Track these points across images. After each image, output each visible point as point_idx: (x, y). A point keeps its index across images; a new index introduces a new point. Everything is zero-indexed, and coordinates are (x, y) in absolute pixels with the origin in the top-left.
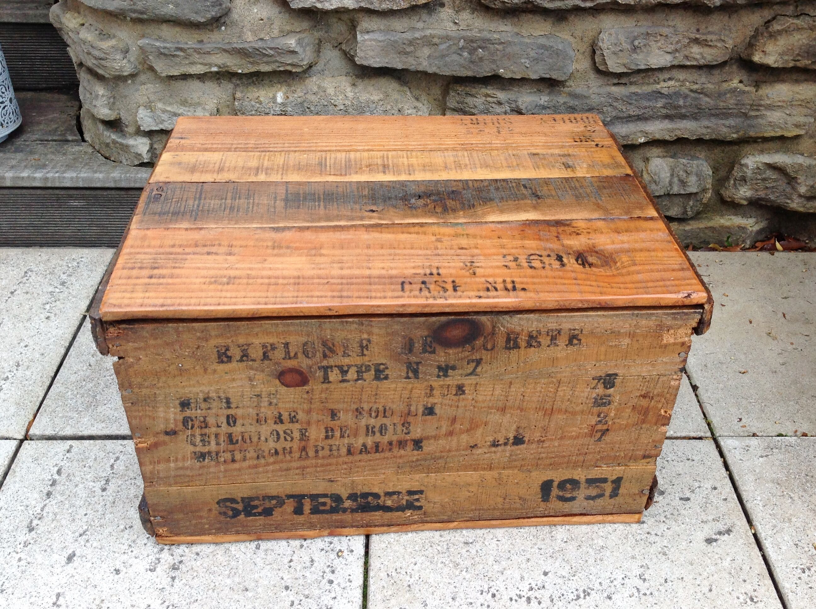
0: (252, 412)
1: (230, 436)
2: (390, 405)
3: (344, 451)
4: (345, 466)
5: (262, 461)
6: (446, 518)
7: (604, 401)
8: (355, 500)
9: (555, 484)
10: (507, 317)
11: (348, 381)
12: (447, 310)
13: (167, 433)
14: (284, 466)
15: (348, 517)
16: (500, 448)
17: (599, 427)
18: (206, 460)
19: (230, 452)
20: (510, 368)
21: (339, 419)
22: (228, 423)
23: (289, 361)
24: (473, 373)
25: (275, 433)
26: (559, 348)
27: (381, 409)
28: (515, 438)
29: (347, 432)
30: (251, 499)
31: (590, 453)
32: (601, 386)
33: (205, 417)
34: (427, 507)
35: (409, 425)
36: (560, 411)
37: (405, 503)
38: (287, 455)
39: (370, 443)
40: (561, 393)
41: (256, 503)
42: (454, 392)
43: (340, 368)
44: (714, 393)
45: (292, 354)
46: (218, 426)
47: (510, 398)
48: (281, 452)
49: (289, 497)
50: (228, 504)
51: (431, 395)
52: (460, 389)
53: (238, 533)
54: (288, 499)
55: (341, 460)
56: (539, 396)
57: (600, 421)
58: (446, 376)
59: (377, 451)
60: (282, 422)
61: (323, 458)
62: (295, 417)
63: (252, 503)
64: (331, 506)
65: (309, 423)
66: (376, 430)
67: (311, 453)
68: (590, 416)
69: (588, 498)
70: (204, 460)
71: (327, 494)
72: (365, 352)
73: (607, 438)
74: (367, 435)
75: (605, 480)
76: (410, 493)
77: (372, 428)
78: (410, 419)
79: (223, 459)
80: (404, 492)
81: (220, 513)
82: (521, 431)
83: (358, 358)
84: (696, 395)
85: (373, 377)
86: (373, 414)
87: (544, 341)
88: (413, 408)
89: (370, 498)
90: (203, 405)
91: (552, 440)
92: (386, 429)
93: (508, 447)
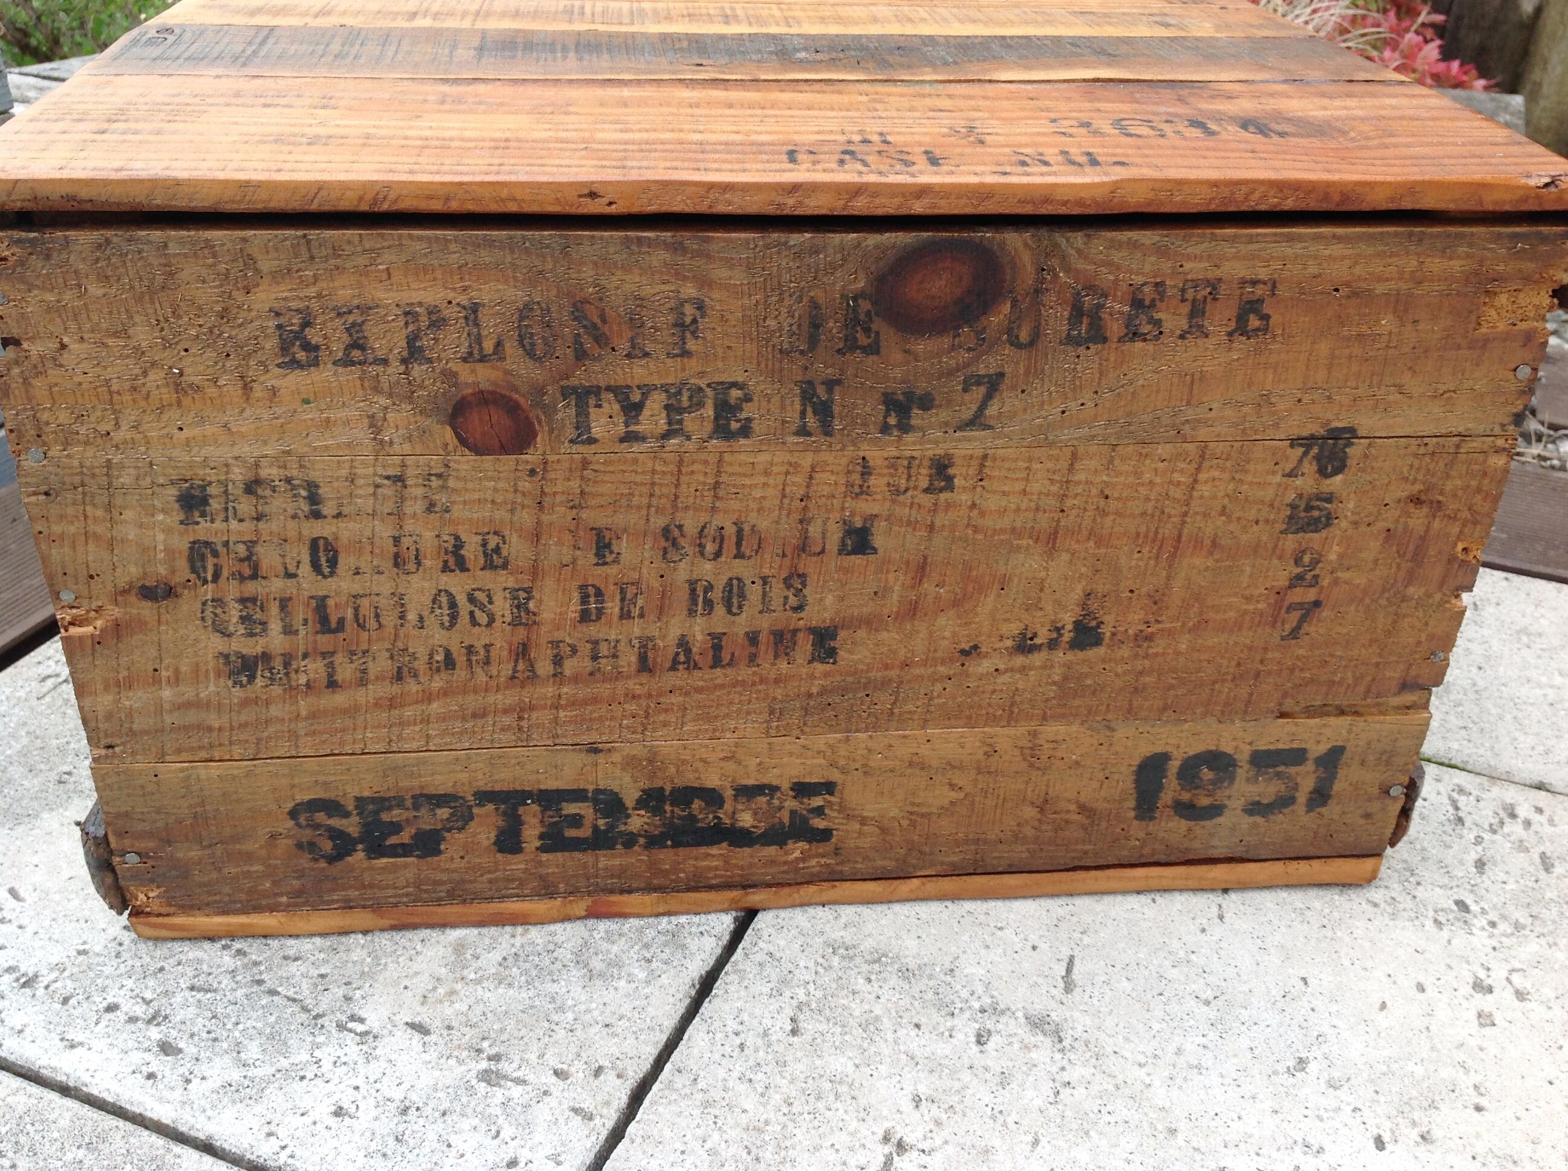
0: (384, 531)
1: (321, 605)
2: (753, 518)
3: (629, 659)
4: (631, 707)
5: (412, 687)
6: (890, 864)
7: (1316, 513)
8: (657, 811)
9: (1174, 765)
10: (1078, 238)
11: (644, 439)
12: (918, 208)
13: (148, 593)
14: (472, 702)
15: (636, 859)
16: (1038, 658)
17: (1299, 595)
18: (259, 682)
19: (324, 655)
20: (1073, 405)
21: (616, 561)
22: (316, 566)
23: (479, 367)
24: (977, 421)
25: (444, 599)
26: (1212, 341)
27: (730, 530)
28: (1079, 626)
29: (640, 602)
30: (382, 803)
31: (1269, 673)
32: (1309, 467)
33: (251, 544)
34: (846, 832)
35: (804, 585)
36: (1198, 543)
37: (786, 821)
38: (479, 671)
39: (699, 637)
40: (1204, 489)
41: (395, 815)
42: (924, 483)
43: (620, 392)
45: (488, 346)
46: (290, 576)
47: (1069, 503)
48: (460, 658)
49: (485, 797)
50: (321, 817)
51: (863, 491)
52: (941, 469)
53: (348, 906)
54: (480, 805)
55: (620, 687)
56: (1147, 499)
57: (1300, 577)
58: (905, 428)
59: (717, 663)
60: (462, 565)
61: (576, 679)
62: (497, 550)
63: (385, 817)
64: (595, 828)
65: (535, 571)
66: (716, 595)
67: (544, 667)
68: (1275, 561)
69: (1255, 808)
70: (252, 678)
71: (585, 791)
72: (691, 345)
73: (1314, 629)
74: (692, 613)
75: (1297, 756)
76: (802, 789)
77: (706, 592)
78: (809, 565)
79: (303, 680)
80: (785, 786)
81: (299, 846)
82: (1094, 606)
83: (669, 361)
85: (709, 427)
86: (710, 548)
87: (1173, 319)
88: (814, 530)
89: (697, 804)
90: (245, 506)
91: (1170, 633)
92: (742, 596)
93: (1060, 656)
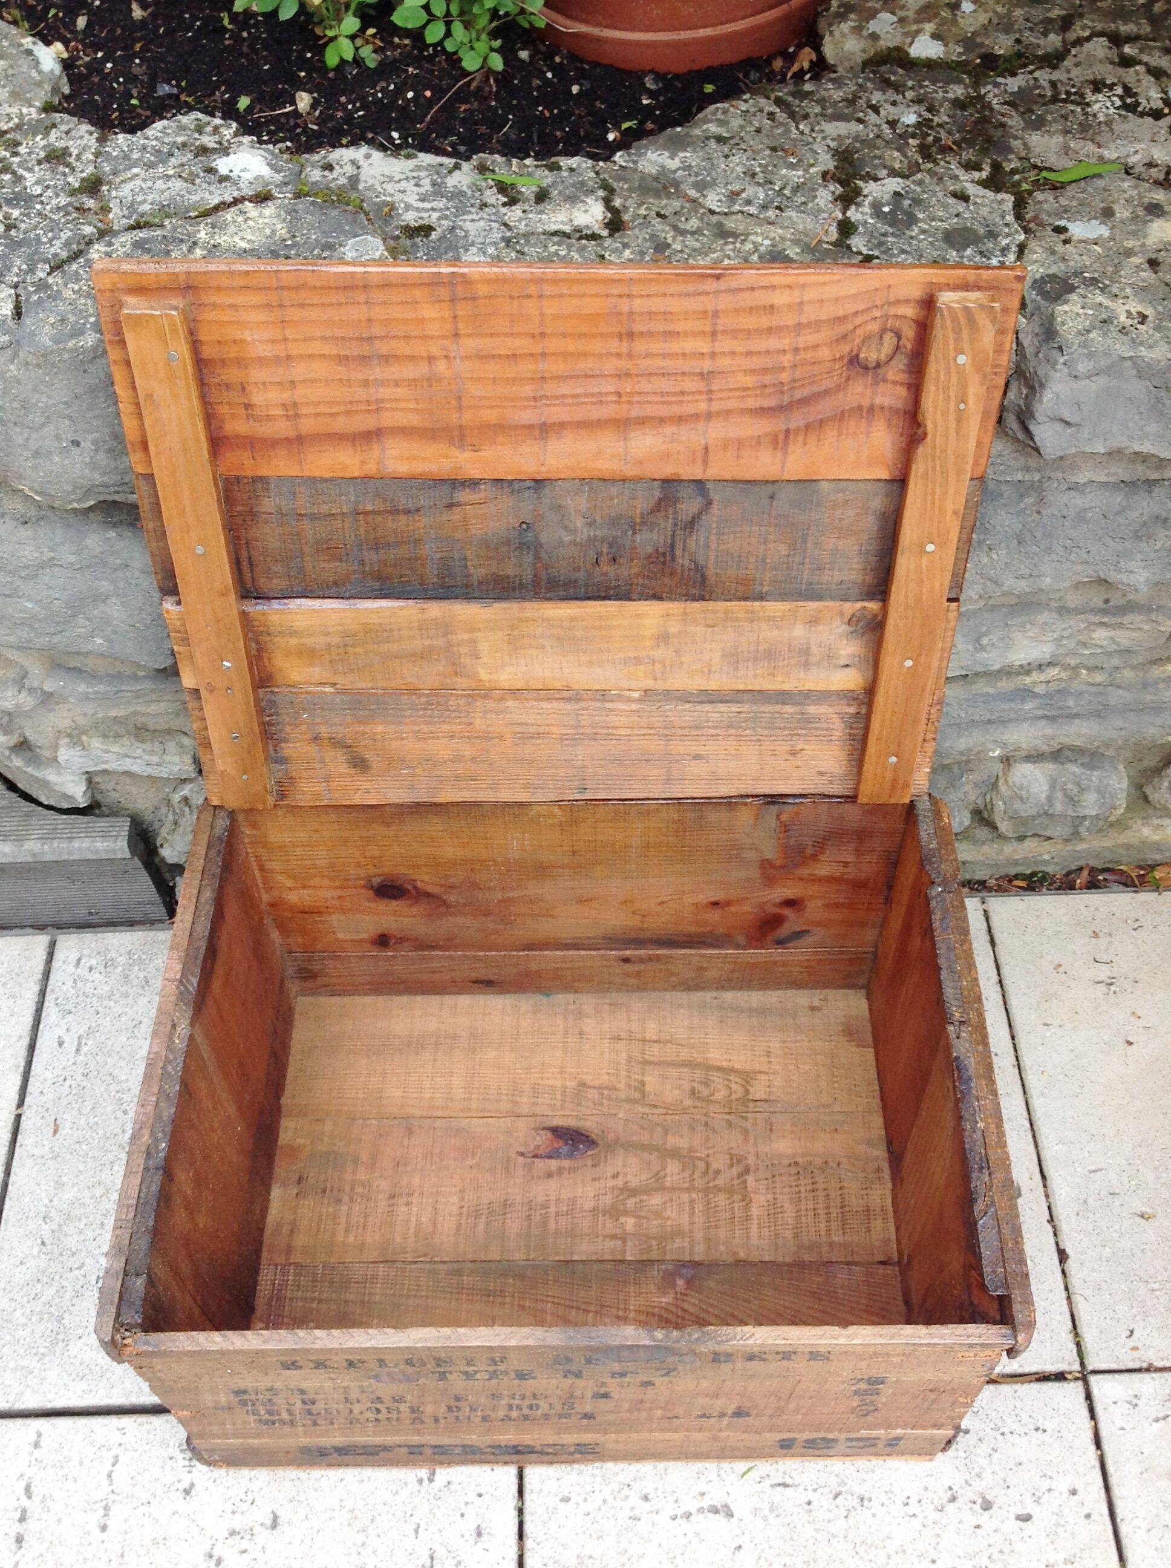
44: (1094, 1270)
84: (1063, 1272)
